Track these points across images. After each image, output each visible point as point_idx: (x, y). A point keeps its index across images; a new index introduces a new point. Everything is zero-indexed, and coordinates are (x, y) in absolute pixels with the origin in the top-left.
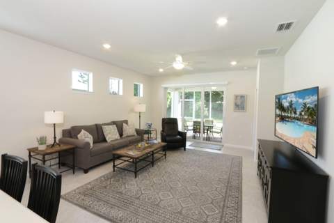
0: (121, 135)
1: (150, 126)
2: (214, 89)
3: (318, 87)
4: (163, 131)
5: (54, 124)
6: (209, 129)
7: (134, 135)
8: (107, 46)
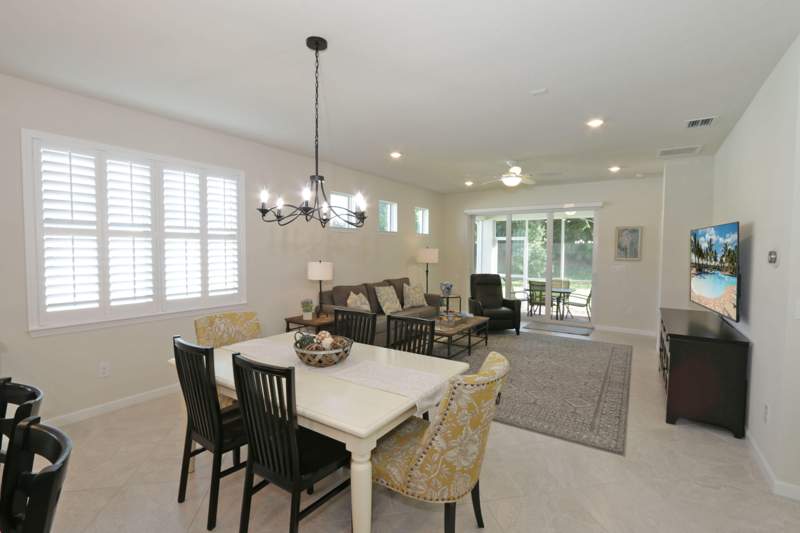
0: (402, 304)
1: (449, 289)
2: (571, 214)
3: (738, 223)
4: (472, 298)
5: (321, 282)
6: (563, 297)
7: (422, 306)
8: (396, 155)
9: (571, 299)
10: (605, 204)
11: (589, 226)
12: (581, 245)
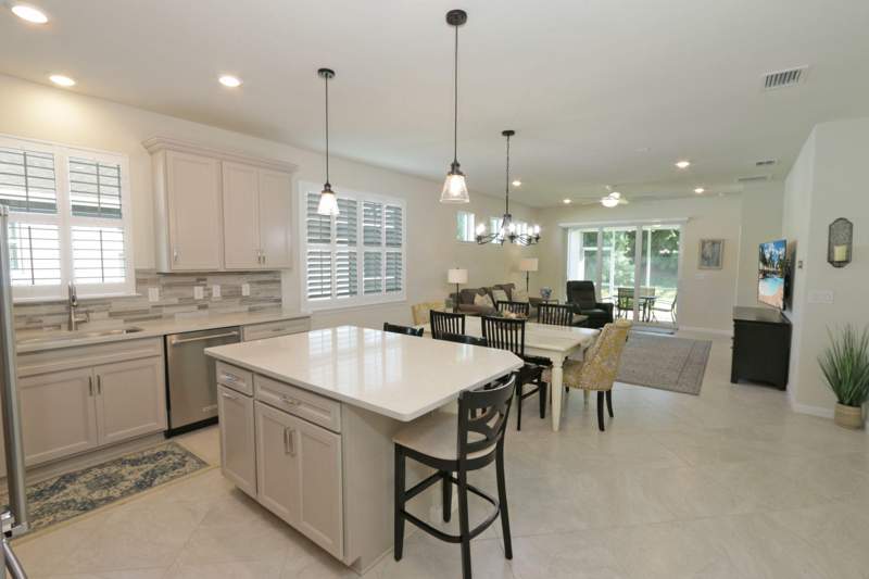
1: (548, 293)
2: (658, 227)
3: (786, 240)
4: (569, 301)
5: (458, 284)
8: (518, 183)
9: (656, 305)
10: (690, 218)
11: (674, 235)
12: (666, 255)
